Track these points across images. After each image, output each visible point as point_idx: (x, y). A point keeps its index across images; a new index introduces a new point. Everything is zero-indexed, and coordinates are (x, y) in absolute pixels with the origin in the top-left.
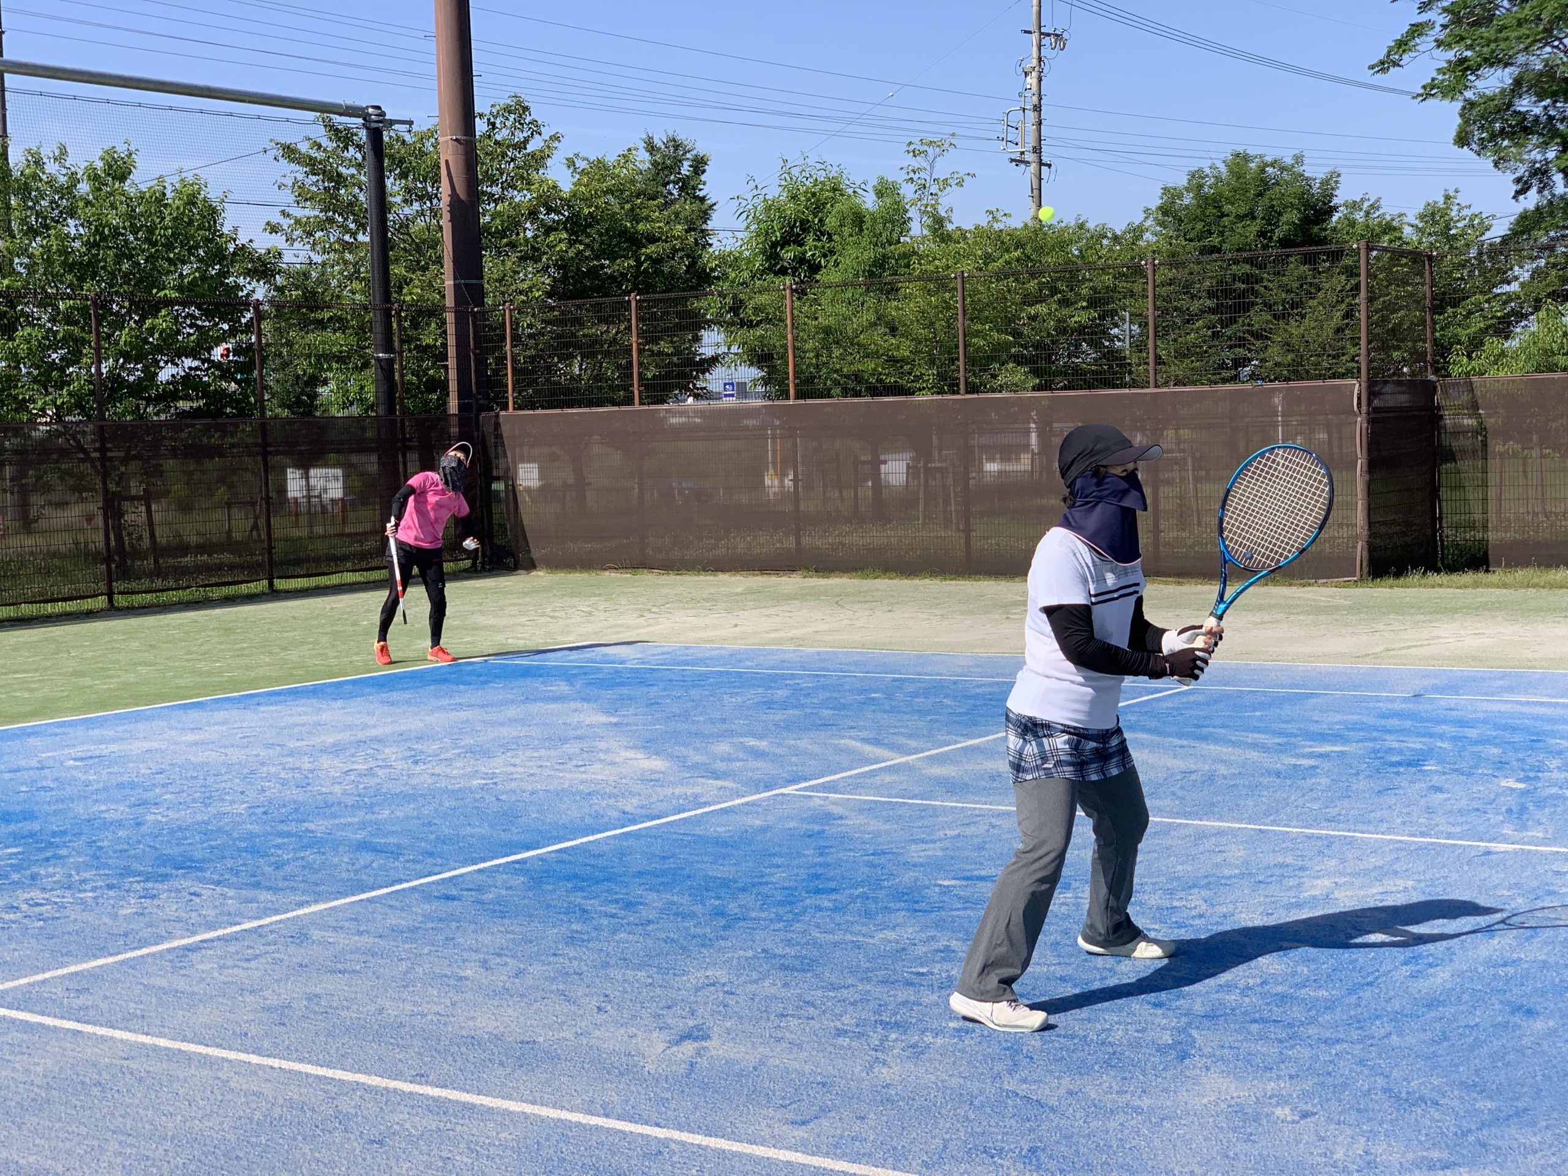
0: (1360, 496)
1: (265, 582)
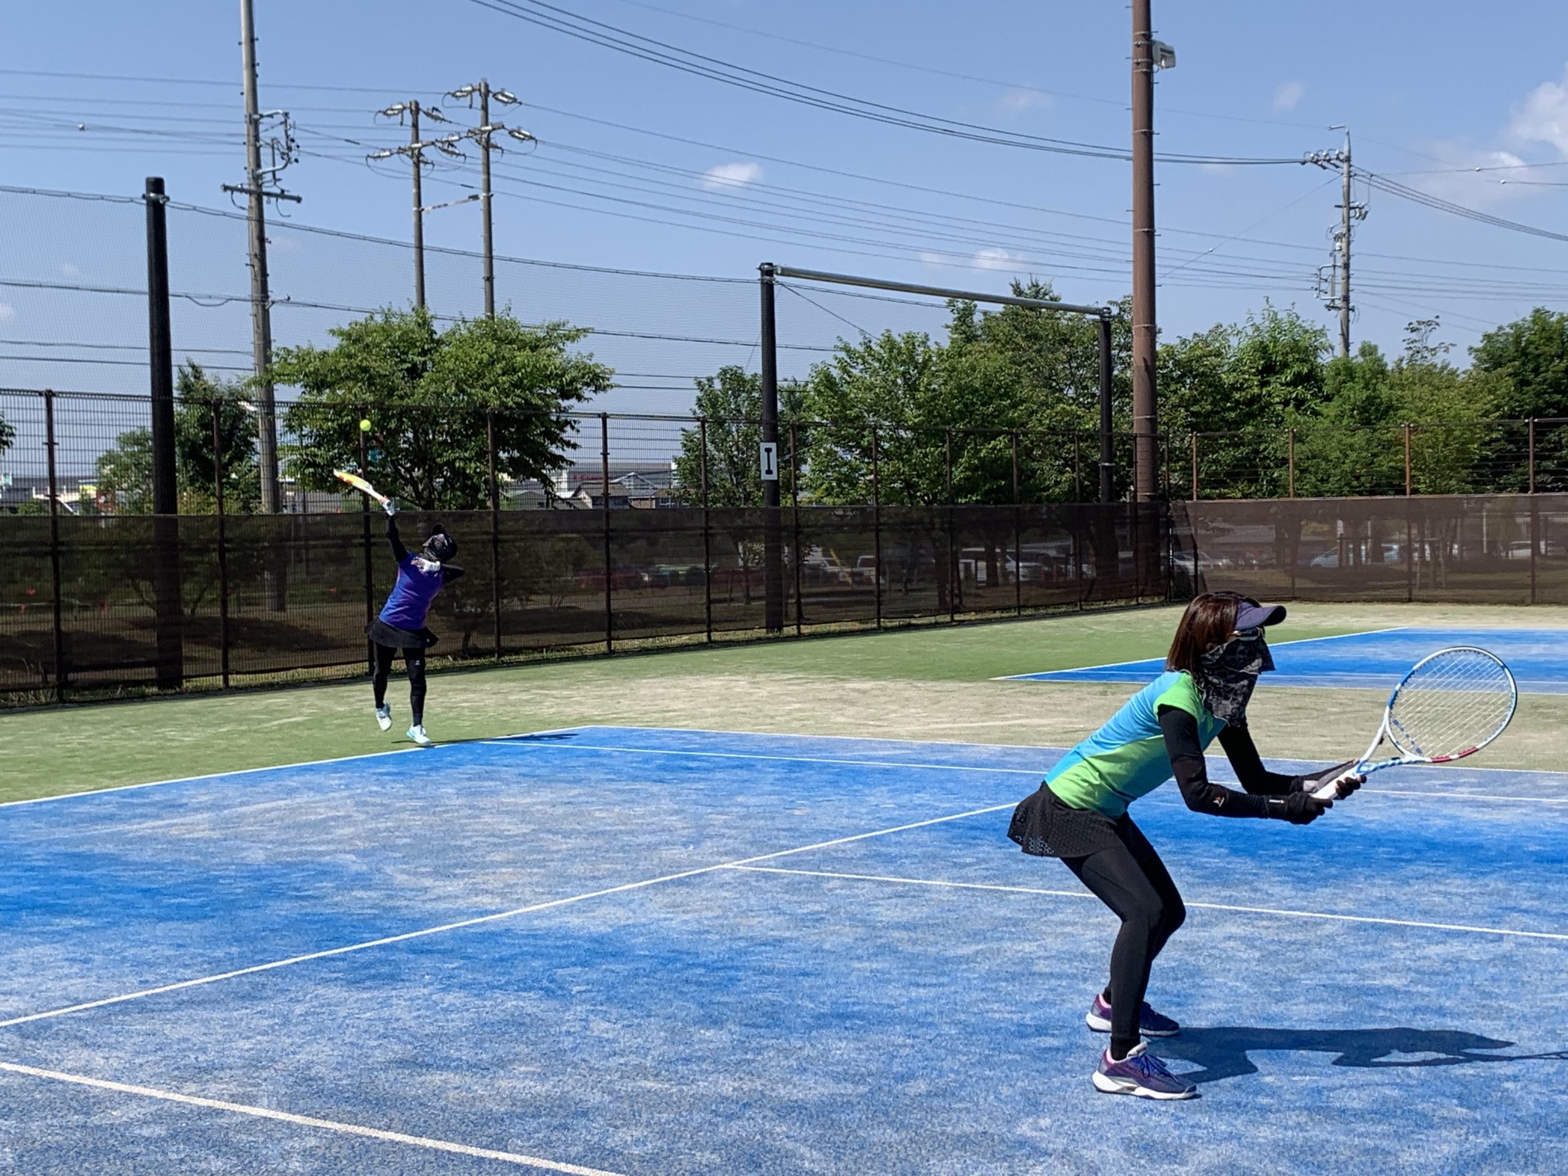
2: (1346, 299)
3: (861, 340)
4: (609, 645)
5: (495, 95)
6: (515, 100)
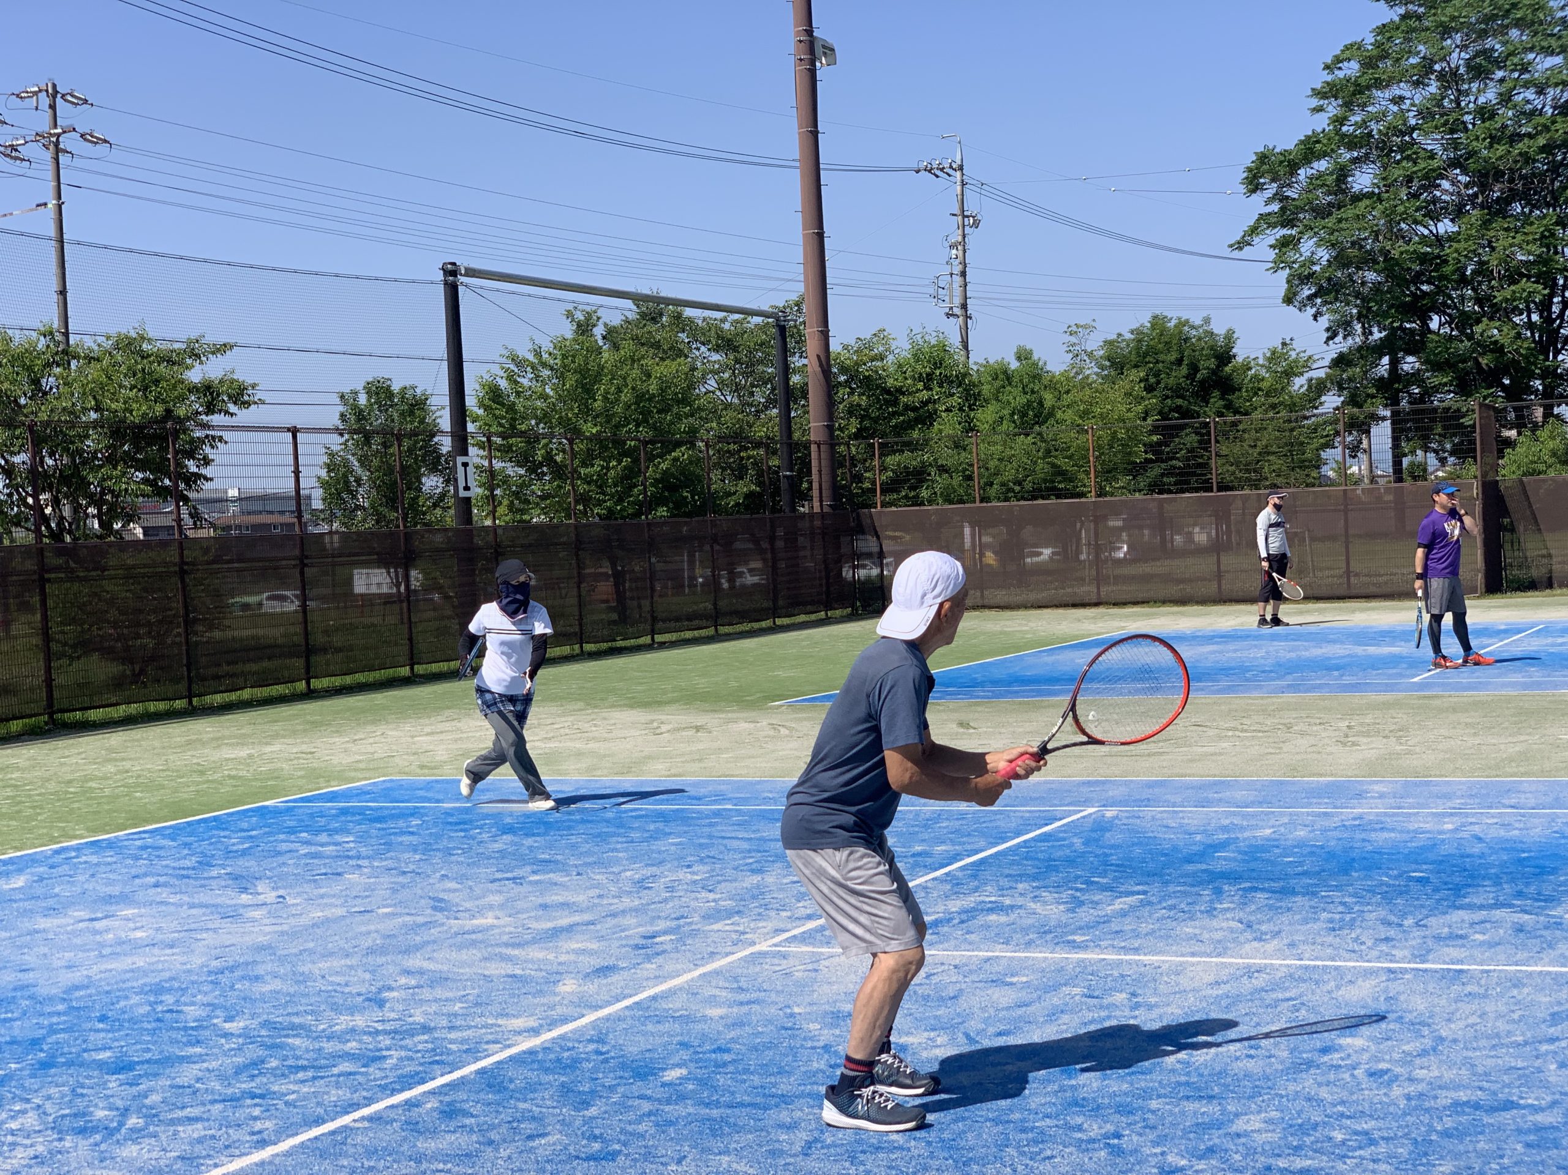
2: (964, 306)
3: (531, 347)
4: (308, 683)
5: (63, 96)
6: (86, 101)
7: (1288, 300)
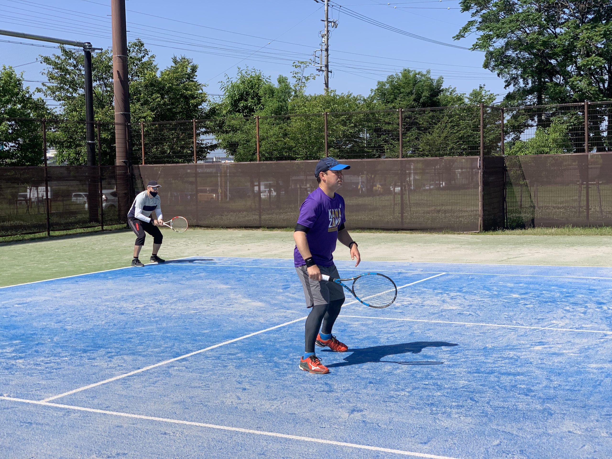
0: (480, 200)
1: (47, 233)
2: (327, 66)
7: (486, 66)
